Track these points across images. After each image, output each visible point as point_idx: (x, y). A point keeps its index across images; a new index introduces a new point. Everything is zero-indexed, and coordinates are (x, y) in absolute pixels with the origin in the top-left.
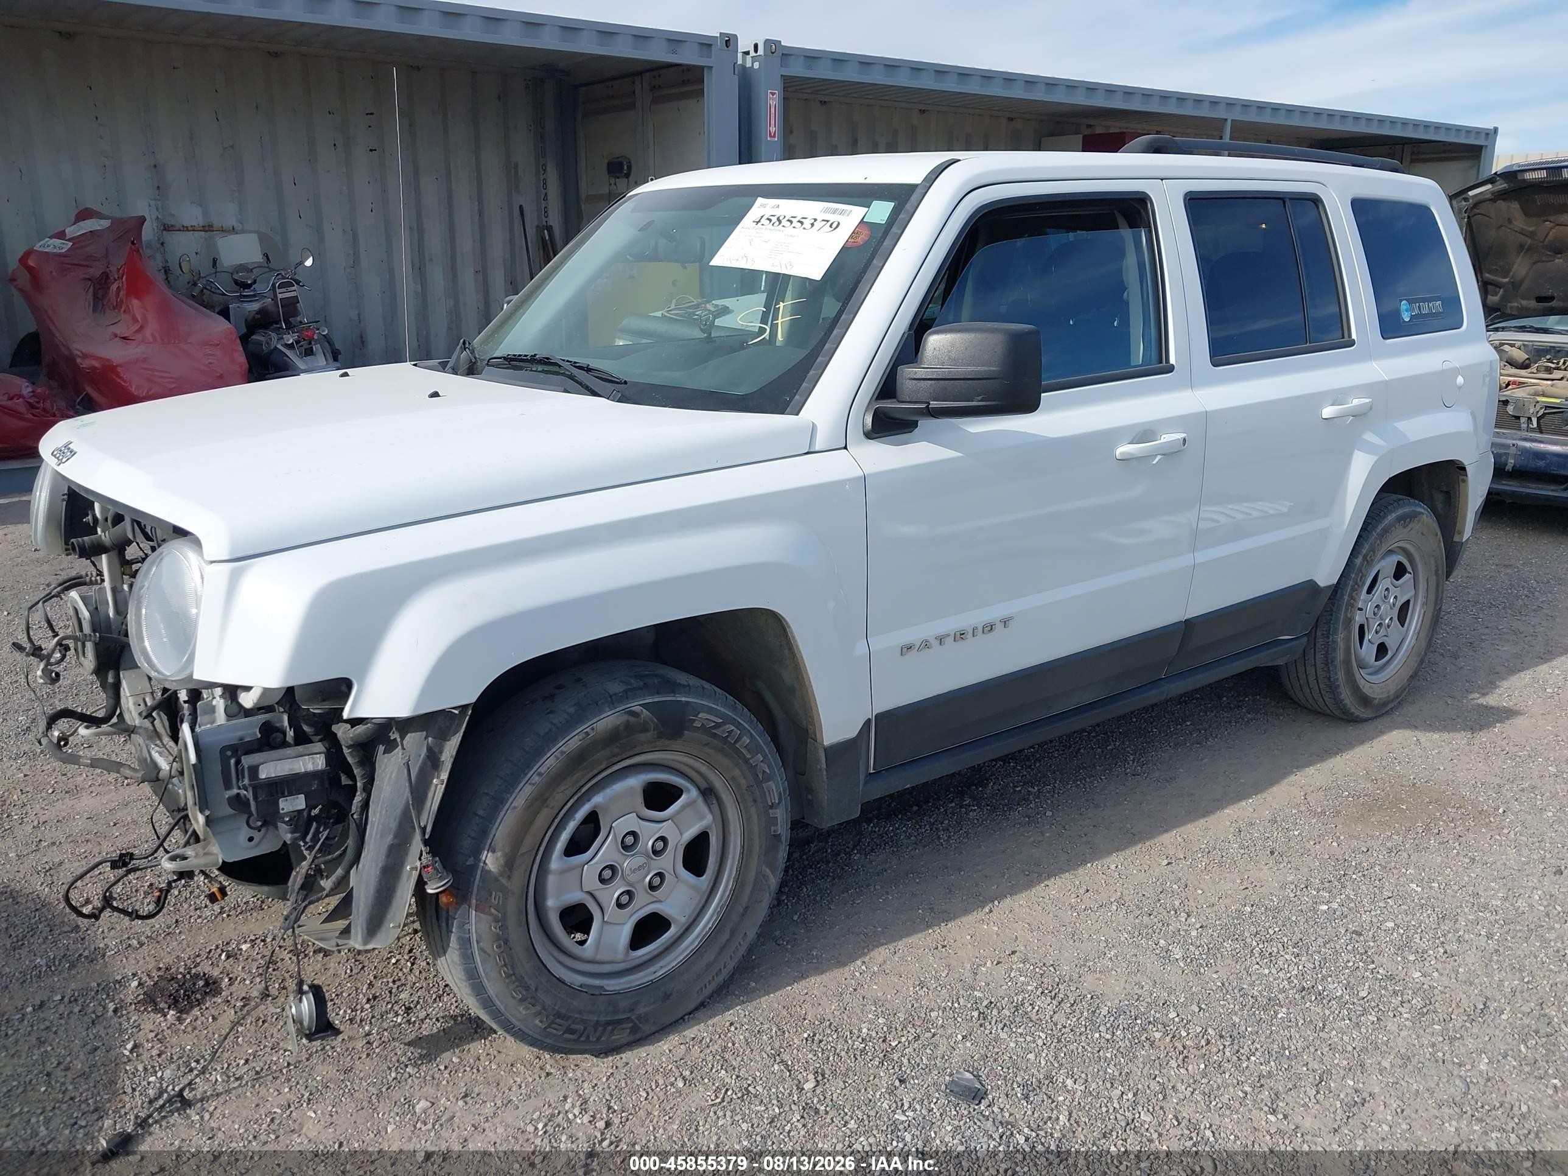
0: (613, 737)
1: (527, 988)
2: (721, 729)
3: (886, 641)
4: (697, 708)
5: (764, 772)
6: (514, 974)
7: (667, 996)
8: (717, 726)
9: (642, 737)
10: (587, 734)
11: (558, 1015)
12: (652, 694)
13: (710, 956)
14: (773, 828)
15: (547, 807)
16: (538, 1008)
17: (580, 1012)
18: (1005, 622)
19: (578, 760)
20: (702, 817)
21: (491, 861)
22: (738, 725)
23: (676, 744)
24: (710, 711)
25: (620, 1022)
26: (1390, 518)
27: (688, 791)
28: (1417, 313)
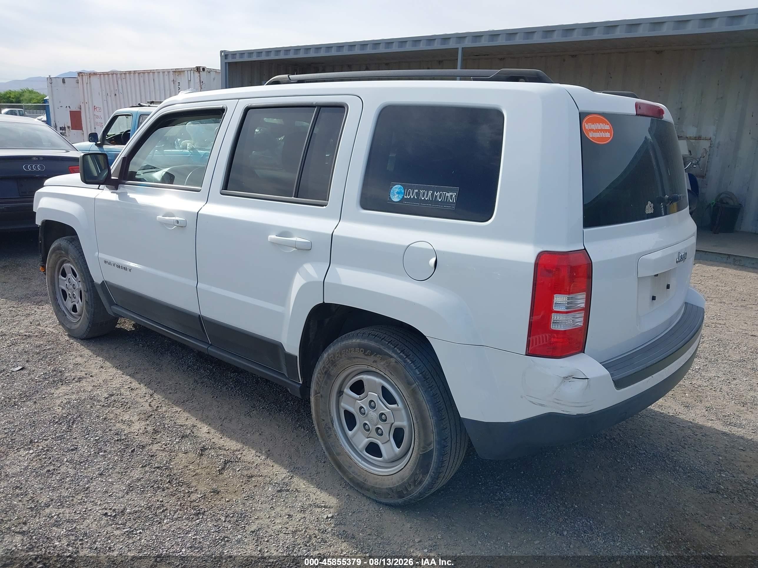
3: (102, 256)
18: (130, 269)
28: (412, 197)
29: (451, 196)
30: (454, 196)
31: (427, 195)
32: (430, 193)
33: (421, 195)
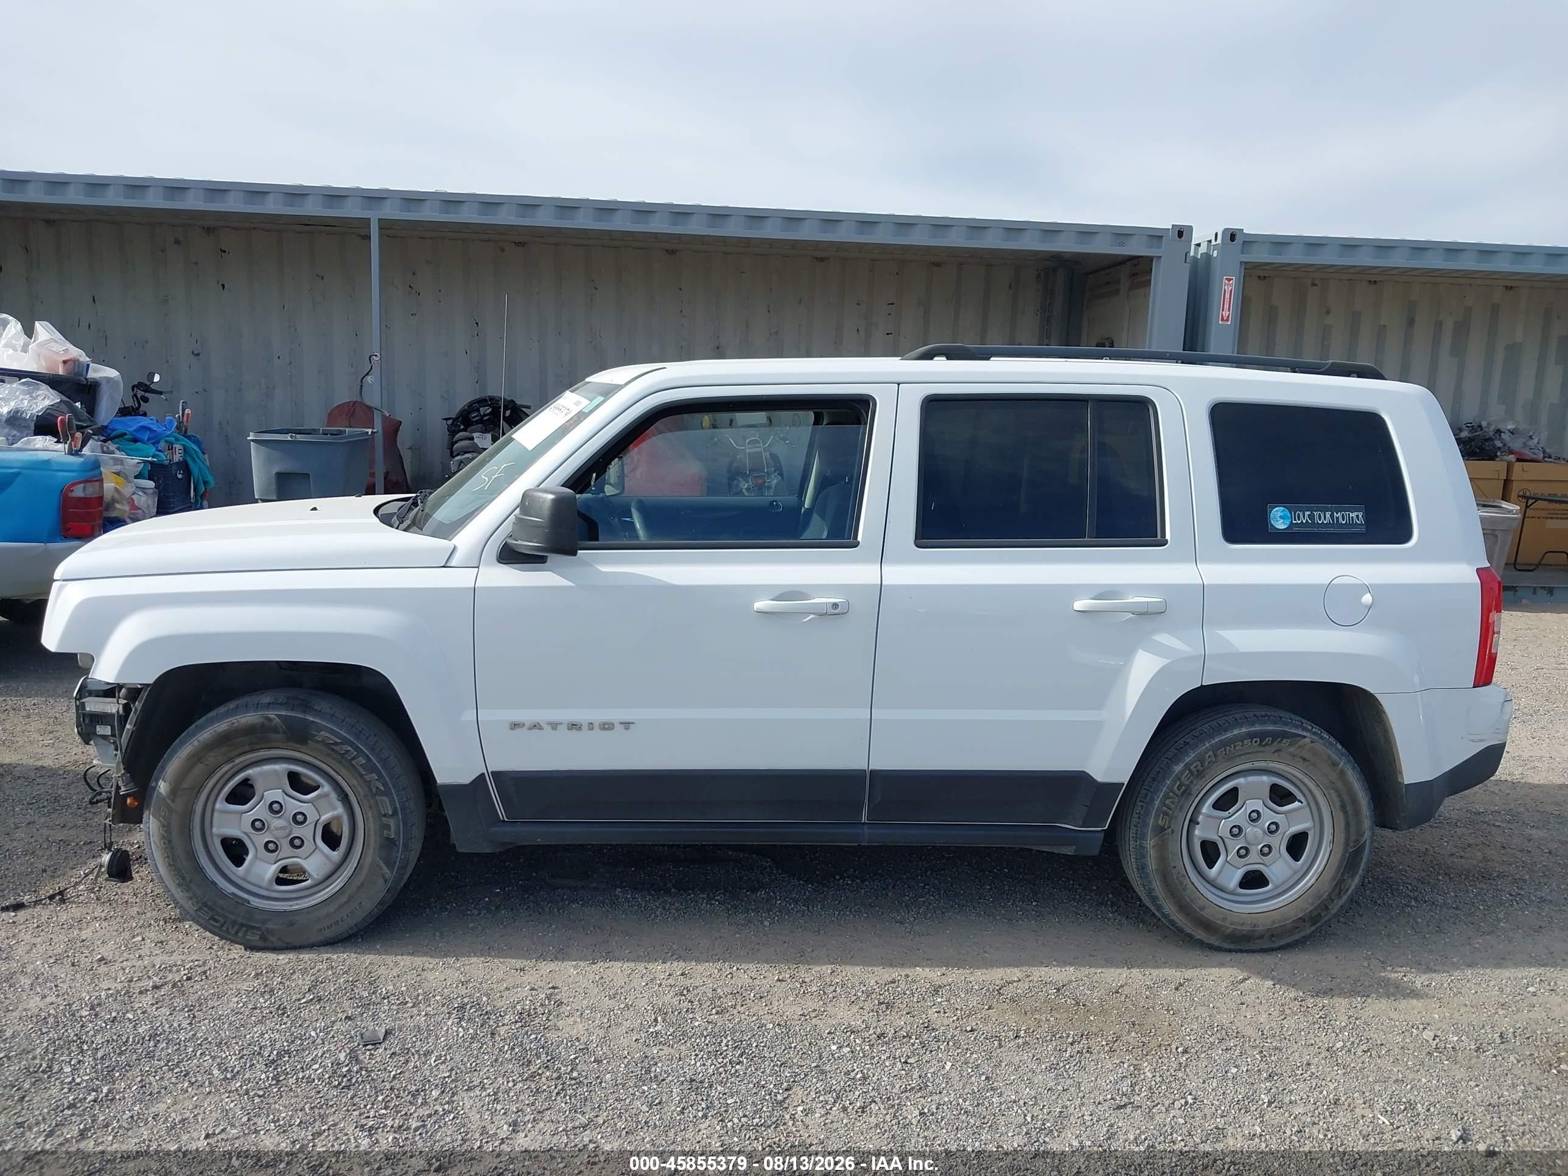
0: (250, 731)
1: (184, 878)
2: (339, 747)
3: (495, 716)
4: (320, 728)
5: (377, 788)
6: (174, 865)
7: (291, 924)
8: (336, 744)
9: (274, 736)
10: (233, 723)
11: (205, 904)
12: (287, 710)
13: (332, 908)
14: (385, 832)
15: (201, 763)
16: (191, 895)
17: (223, 909)
18: (627, 725)
19: (224, 739)
20: (335, 808)
21: (163, 787)
22: (357, 748)
23: (303, 748)
24: (332, 732)
25: (253, 928)
26: (1236, 732)
27: (323, 786)
28: (1304, 522)
29: (1357, 516)
30: (1360, 516)
31: (1325, 518)
32: (1328, 514)
33: (1317, 517)
